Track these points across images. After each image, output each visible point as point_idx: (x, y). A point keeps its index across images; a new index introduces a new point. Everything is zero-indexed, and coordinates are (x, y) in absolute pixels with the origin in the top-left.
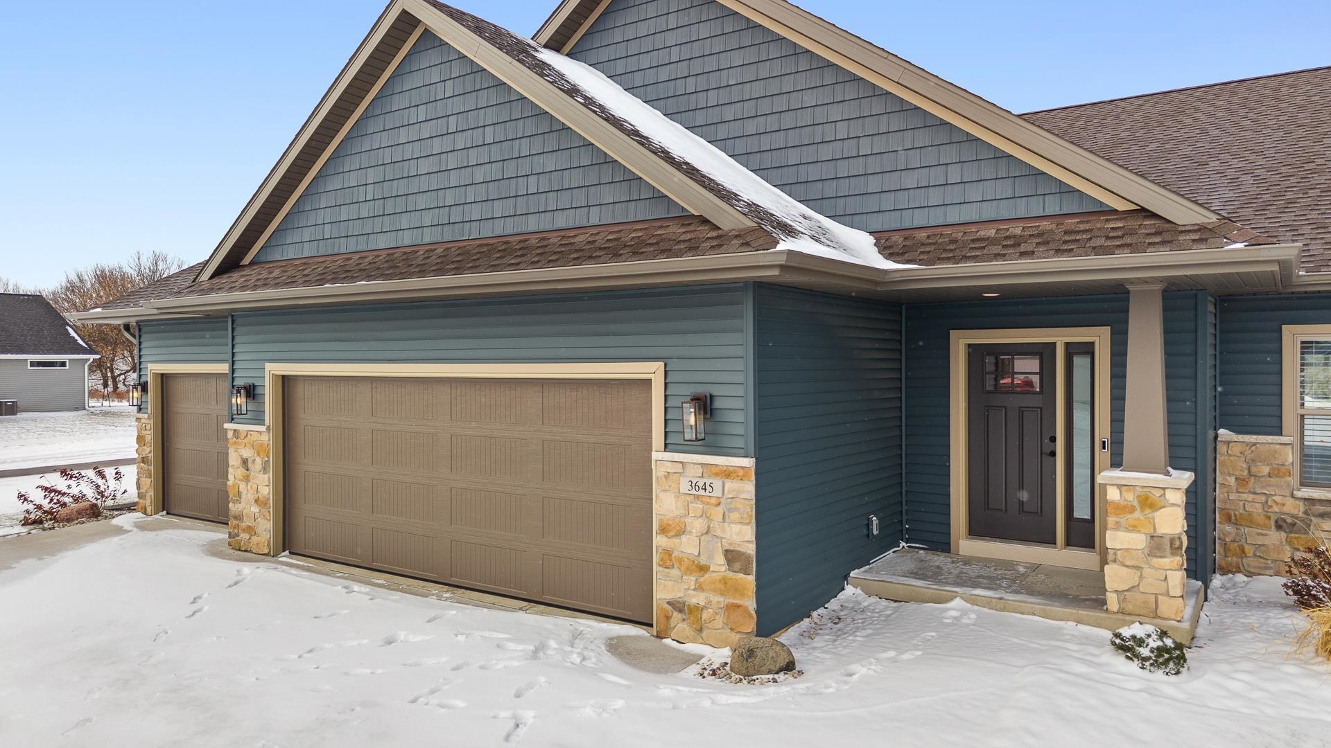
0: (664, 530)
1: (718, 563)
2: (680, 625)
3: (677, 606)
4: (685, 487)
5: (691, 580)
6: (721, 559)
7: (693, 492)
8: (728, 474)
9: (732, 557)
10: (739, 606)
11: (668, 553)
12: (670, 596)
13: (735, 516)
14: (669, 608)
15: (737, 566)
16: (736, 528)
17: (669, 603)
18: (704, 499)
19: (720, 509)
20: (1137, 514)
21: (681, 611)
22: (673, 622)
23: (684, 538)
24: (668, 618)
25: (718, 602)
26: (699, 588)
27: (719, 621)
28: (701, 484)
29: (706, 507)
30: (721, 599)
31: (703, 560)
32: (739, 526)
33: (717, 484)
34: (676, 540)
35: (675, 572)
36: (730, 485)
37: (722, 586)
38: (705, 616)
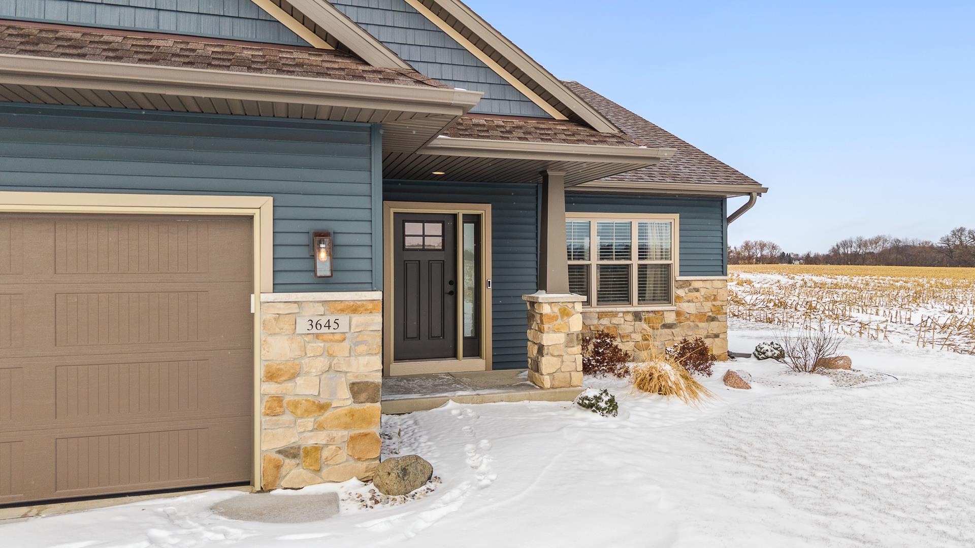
0: (271, 376)
1: (343, 398)
2: (293, 471)
3: (291, 453)
4: (303, 326)
5: (309, 422)
6: (345, 393)
7: (314, 331)
8: (355, 309)
9: (358, 389)
10: (366, 435)
11: (278, 399)
12: (281, 444)
13: (362, 348)
14: (281, 457)
15: (363, 396)
16: (364, 360)
17: (279, 452)
18: (325, 337)
19: (346, 344)
20: (559, 321)
21: (295, 456)
22: (283, 471)
23: (299, 380)
24: (278, 467)
25: (343, 436)
26: (319, 427)
27: (343, 455)
28: (323, 322)
29: (327, 345)
30: (345, 433)
31: (323, 400)
32: (367, 358)
33: (343, 320)
34: (289, 385)
35: (287, 418)
36: (357, 319)
37: (348, 420)
38: (325, 453)
